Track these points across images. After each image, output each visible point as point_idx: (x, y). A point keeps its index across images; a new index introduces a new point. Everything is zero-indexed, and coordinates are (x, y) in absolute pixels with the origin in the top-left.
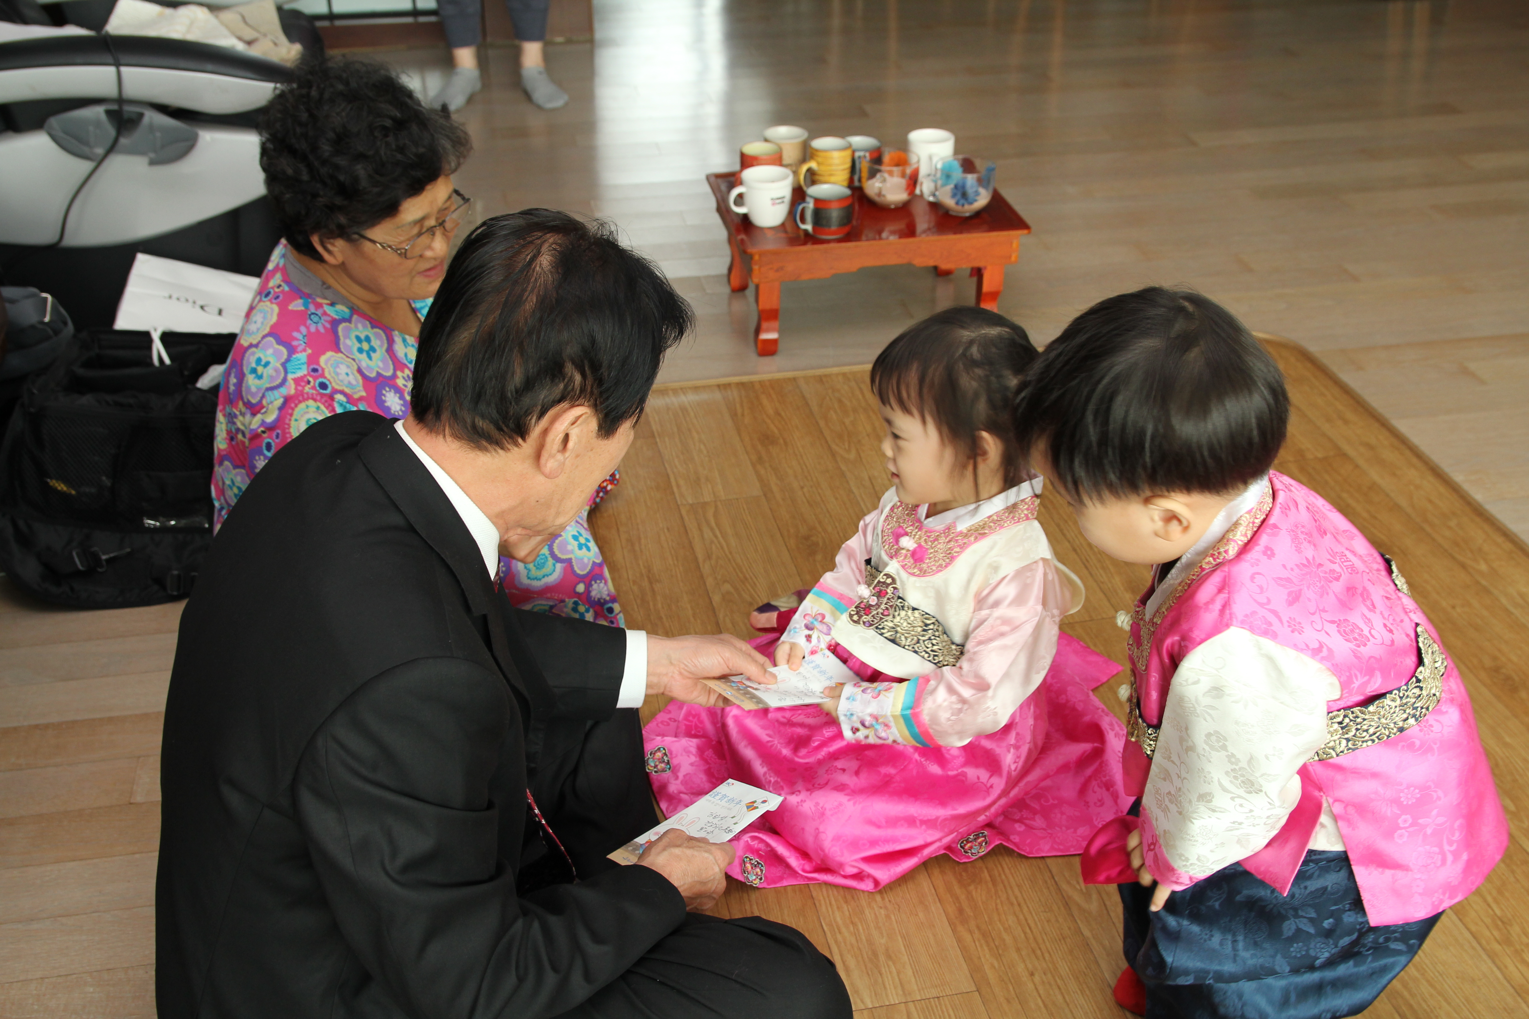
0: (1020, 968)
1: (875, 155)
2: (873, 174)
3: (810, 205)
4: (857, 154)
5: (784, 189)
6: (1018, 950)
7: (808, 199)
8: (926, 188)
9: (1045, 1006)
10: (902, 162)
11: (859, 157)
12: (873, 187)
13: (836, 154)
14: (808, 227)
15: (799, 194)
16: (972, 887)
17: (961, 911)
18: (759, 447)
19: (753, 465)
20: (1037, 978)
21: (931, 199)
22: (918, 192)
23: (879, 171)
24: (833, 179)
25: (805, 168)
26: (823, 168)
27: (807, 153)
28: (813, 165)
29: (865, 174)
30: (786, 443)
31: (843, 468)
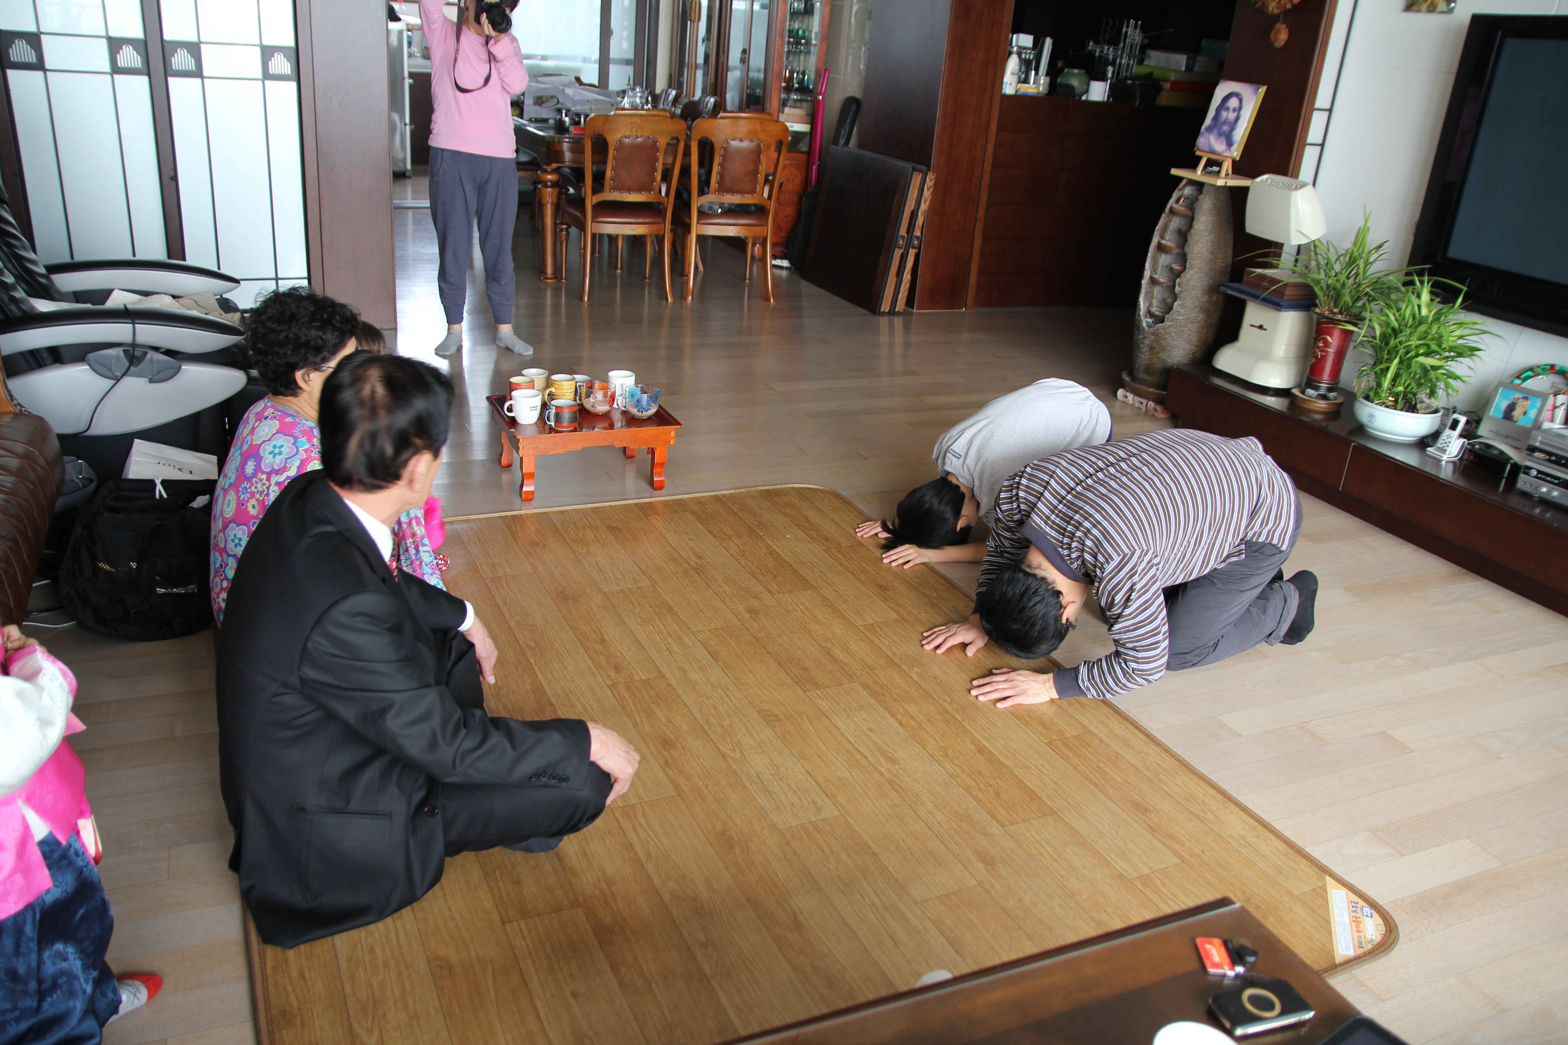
0: (701, 784)
1: (589, 385)
2: (588, 396)
3: (553, 411)
4: (578, 384)
5: (537, 402)
6: (699, 777)
7: (552, 407)
8: (620, 402)
9: (715, 799)
10: (605, 389)
11: (580, 386)
12: (588, 403)
13: (565, 383)
14: (553, 424)
15: (545, 406)
16: (672, 751)
17: (666, 762)
18: (529, 548)
19: (526, 557)
20: (710, 788)
21: (623, 409)
22: (615, 406)
23: (592, 393)
24: (564, 397)
25: (548, 391)
26: (558, 391)
27: (549, 383)
28: (553, 390)
29: (583, 395)
30: (544, 546)
31: (580, 557)
